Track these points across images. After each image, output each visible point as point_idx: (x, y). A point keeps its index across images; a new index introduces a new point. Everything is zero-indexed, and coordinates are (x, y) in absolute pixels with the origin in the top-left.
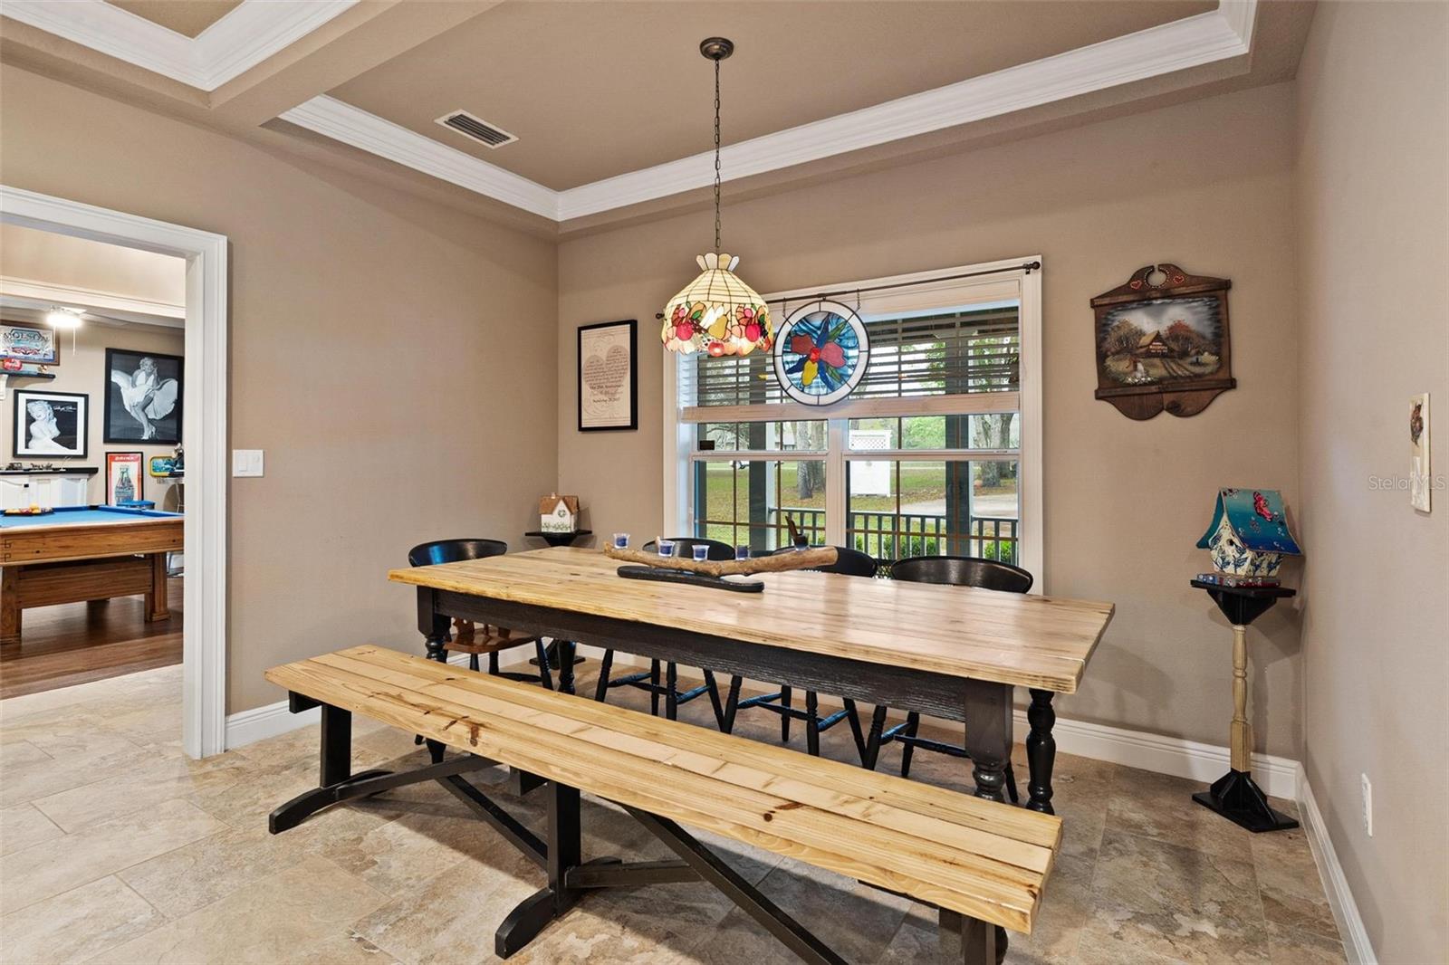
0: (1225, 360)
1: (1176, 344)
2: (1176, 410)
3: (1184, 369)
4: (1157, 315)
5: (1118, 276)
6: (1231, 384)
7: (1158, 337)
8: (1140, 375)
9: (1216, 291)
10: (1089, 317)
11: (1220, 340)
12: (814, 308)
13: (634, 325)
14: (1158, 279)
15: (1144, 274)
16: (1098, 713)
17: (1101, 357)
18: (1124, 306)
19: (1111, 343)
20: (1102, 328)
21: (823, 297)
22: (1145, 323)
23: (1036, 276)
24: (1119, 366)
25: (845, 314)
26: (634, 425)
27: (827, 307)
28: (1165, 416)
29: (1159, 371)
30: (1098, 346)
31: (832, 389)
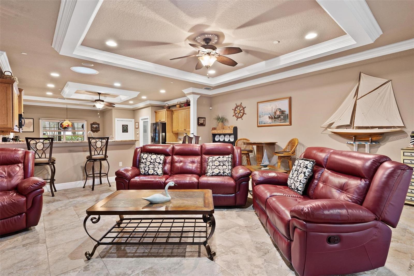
0: (99, 129)
1: (96, 128)
2: (96, 132)
3: (97, 129)
5: (92, 123)
6: (99, 130)
9: (99, 124)
10: (90, 125)
11: (99, 128)
14: (95, 123)
15: (94, 122)
17: (91, 128)
18: (93, 125)
19: (92, 127)
20: (91, 126)
22: (94, 126)
23: (86, 122)
24: (92, 129)
26: (33, 132)
29: (95, 129)
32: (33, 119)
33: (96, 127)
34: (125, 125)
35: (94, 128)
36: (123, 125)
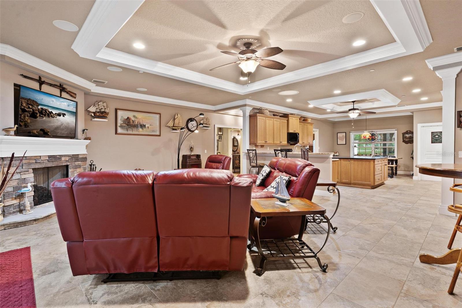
2: (410, 143)
4: (408, 135)
5: (405, 131)
7: (408, 137)
8: (407, 140)
10: (402, 135)
12: (371, 132)
13: (346, 133)
14: (409, 132)
15: (407, 131)
16: (403, 170)
17: (403, 138)
18: (405, 134)
19: (404, 137)
21: (372, 131)
22: (407, 136)
23: (397, 131)
24: (405, 139)
25: (375, 133)
26: (346, 144)
27: (373, 132)
28: (409, 144)
29: (408, 140)
30: (403, 137)
31: (373, 141)
32: (345, 133)
33: (410, 136)
34: (437, 132)
35: (408, 138)
36: (432, 133)
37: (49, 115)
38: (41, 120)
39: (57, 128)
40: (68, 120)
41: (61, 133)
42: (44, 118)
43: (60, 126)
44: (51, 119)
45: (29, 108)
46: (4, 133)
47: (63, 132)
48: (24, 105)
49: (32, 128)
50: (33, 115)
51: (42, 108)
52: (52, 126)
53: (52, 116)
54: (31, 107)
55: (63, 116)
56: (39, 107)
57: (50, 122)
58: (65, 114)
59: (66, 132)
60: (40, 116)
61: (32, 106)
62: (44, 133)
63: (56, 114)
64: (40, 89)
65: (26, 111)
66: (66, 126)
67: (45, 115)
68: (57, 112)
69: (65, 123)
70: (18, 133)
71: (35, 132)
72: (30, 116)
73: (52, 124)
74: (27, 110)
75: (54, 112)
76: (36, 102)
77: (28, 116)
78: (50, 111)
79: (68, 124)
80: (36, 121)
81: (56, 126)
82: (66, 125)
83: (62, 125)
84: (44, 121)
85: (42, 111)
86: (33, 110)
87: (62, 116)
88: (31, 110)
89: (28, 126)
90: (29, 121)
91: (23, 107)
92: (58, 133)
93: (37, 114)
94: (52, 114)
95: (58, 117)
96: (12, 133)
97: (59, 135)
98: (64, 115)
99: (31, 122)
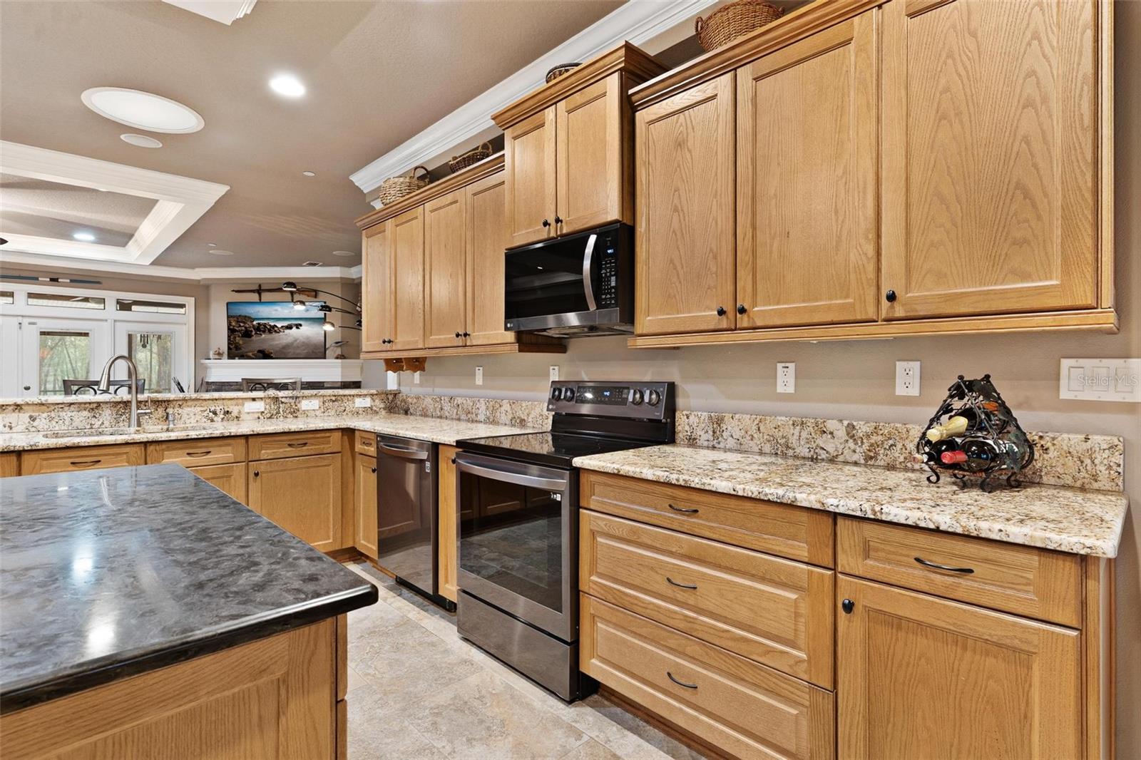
37: (272, 329)
38: (259, 338)
39: (287, 347)
40: (309, 332)
41: (294, 353)
42: (263, 336)
43: (292, 343)
44: (274, 335)
45: (240, 326)
46: (217, 357)
47: (298, 351)
48: (234, 324)
49: (246, 350)
50: (247, 334)
51: (259, 324)
52: (277, 344)
53: (275, 331)
54: (242, 324)
55: (297, 328)
56: (255, 323)
57: (273, 339)
58: (301, 325)
59: (305, 351)
60: (256, 333)
61: (244, 323)
62: (265, 355)
63: (282, 327)
64: (260, 300)
65: (237, 331)
66: (303, 342)
67: (264, 332)
68: (286, 323)
69: (301, 338)
70: (231, 357)
71: (250, 354)
72: (242, 336)
73: (277, 342)
74: (237, 329)
75: (279, 325)
76: (249, 318)
77: (239, 336)
78: (272, 324)
79: (308, 338)
80: (251, 341)
81: (284, 344)
82: (304, 340)
83: (296, 341)
84: (264, 339)
85: (258, 327)
86: (246, 328)
87: (294, 328)
88: (243, 328)
89: (240, 349)
90: (241, 342)
91: (232, 327)
92: (289, 353)
93: (252, 331)
94: (276, 329)
95: (287, 331)
96: (226, 355)
97: (289, 356)
98: (298, 326)
99: (244, 343)
